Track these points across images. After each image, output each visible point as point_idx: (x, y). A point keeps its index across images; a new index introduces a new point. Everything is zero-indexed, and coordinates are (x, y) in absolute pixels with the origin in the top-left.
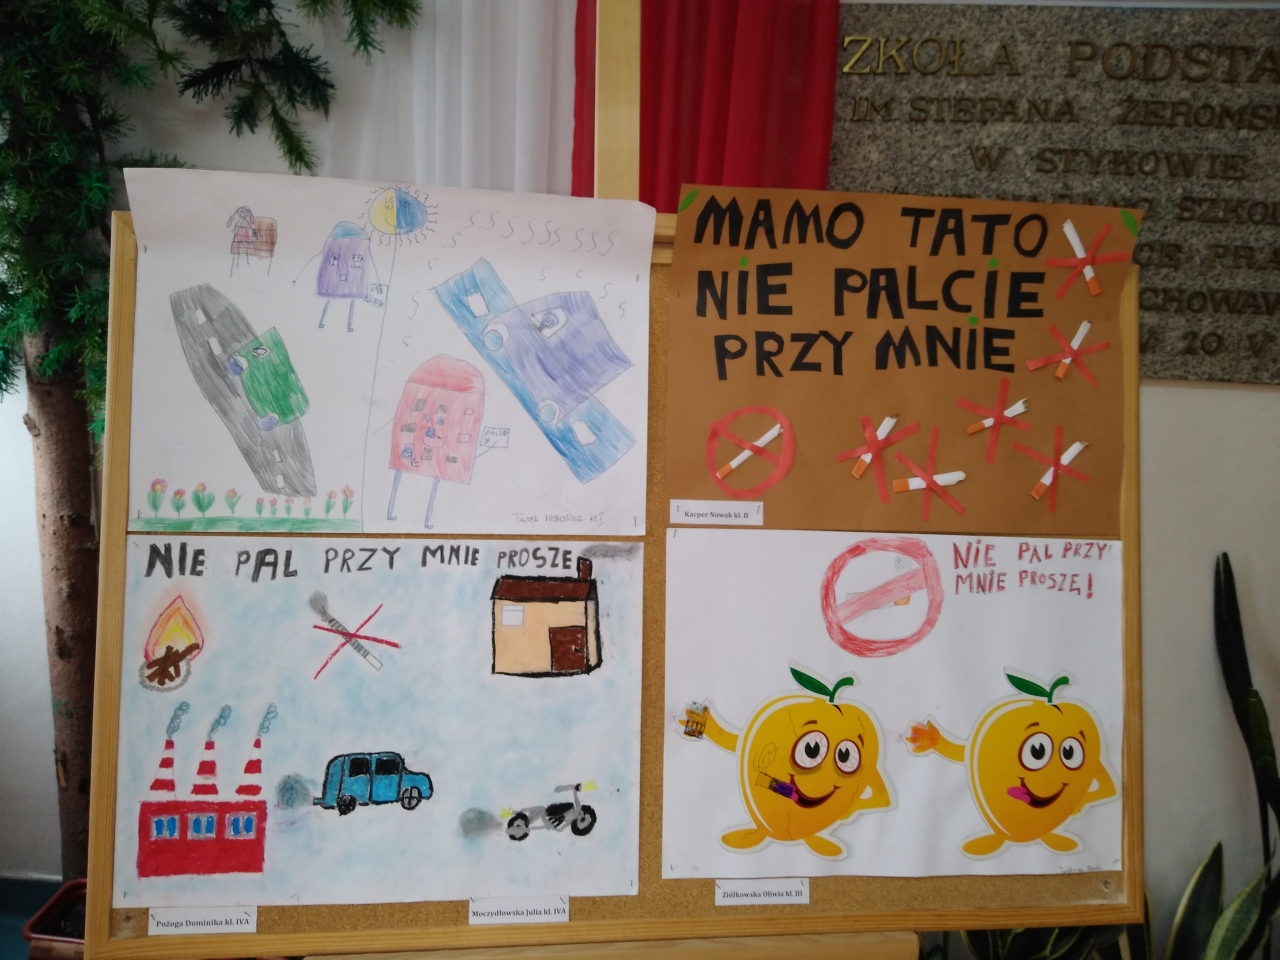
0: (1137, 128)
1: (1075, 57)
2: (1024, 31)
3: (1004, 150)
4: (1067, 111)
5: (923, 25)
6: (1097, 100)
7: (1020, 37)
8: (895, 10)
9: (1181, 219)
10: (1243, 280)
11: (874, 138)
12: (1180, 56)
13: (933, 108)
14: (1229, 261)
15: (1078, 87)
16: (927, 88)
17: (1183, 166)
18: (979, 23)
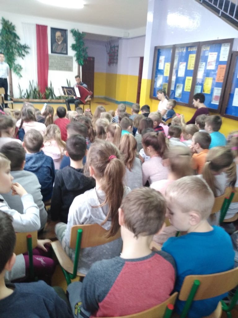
0: (61, 60)
1: (58, 57)
3: (56, 61)
8: (50, 54)
12: (62, 57)
17: (63, 62)
18: (54, 55)
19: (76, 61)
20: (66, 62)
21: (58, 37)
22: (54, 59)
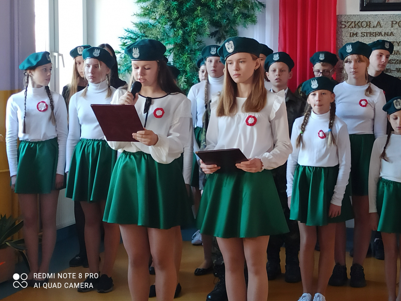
2: (382, 19)
4: (392, 34)
5: (362, 18)
6: (397, 32)
7: (381, 20)
8: (356, 16)
13: (365, 34)
15: (393, 29)
16: (364, 30)
18: (373, 18)
22: (371, 34)
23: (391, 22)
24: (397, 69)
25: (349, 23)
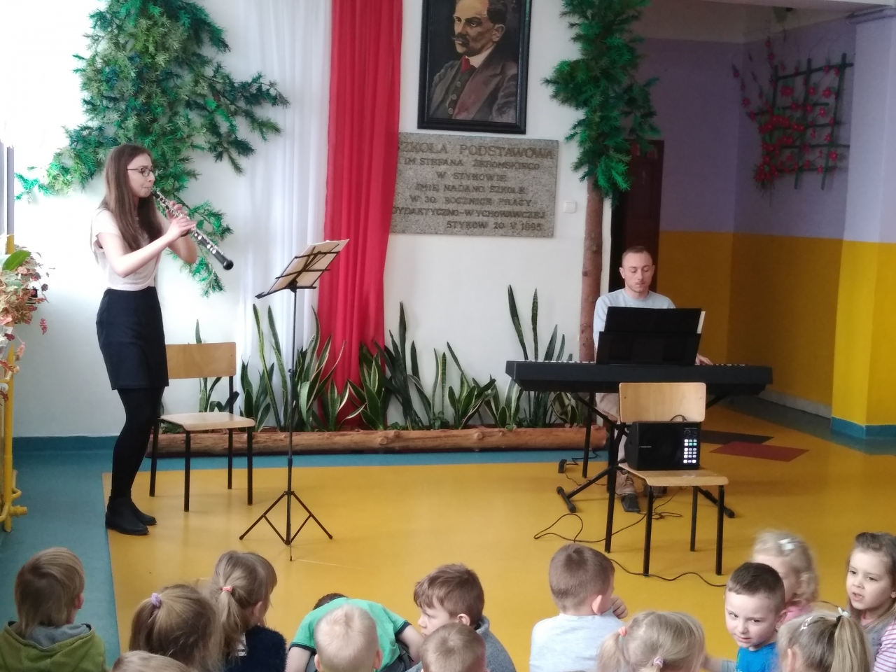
0: (478, 168)
1: (462, 149)
2: (448, 141)
3: (445, 173)
4: (460, 163)
5: (421, 139)
6: (468, 160)
7: (447, 143)
8: (413, 135)
9: (491, 192)
10: (507, 208)
11: (411, 169)
12: (487, 149)
13: (426, 161)
14: (504, 203)
15: (463, 157)
16: (424, 155)
17: (490, 178)
18: (436, 139)
19: (577, 167)
20: (515, 178)
21: (469, 22)
22: (434, 162)
23: (458, 147)
24: (466, 210)
25: (405, 145)
